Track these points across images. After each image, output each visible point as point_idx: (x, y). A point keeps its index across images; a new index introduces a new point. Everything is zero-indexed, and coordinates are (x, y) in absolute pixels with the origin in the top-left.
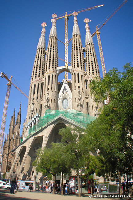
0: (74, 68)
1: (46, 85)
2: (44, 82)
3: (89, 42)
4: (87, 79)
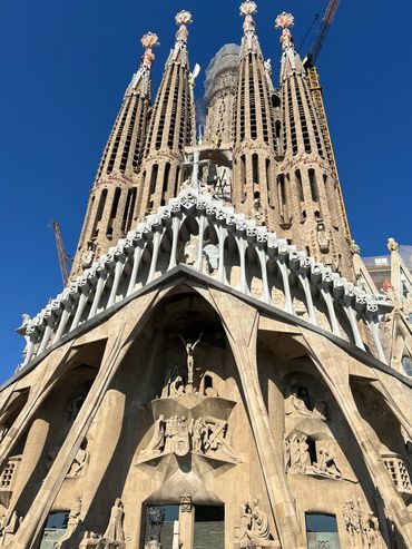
0: (242, 140)
1: (144, 191)
2: (138, 185)
3: (294, 71)
4: (286, 174)
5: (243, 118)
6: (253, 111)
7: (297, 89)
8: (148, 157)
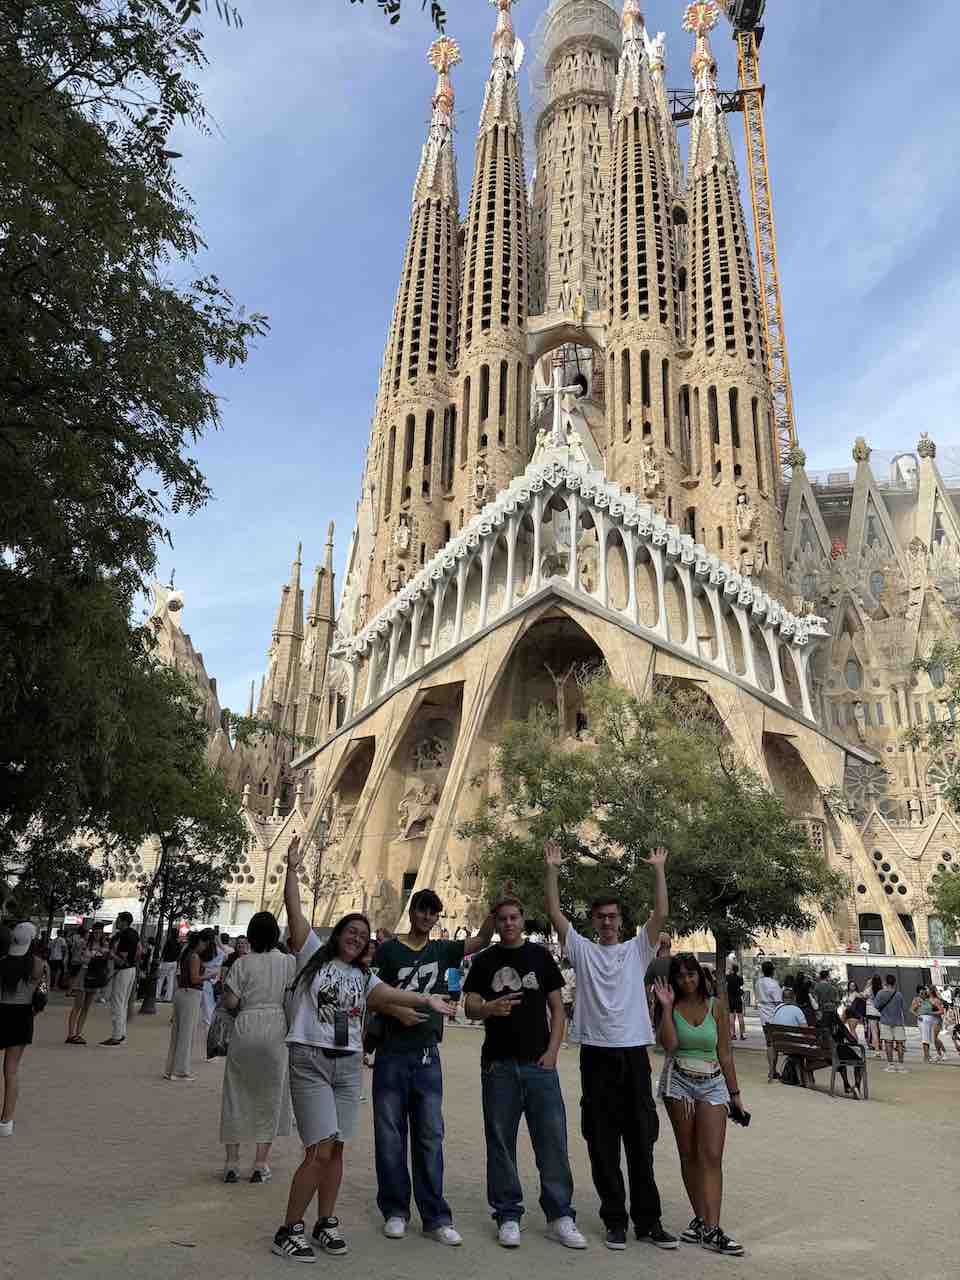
0: (623, 319)
1: (471, 417)
2: (458, 401)
3: (713, 162)
4: (693, 386)
5: (624, 270)
6: (642, 258)
7: (719, 210)
8: (471, 349)
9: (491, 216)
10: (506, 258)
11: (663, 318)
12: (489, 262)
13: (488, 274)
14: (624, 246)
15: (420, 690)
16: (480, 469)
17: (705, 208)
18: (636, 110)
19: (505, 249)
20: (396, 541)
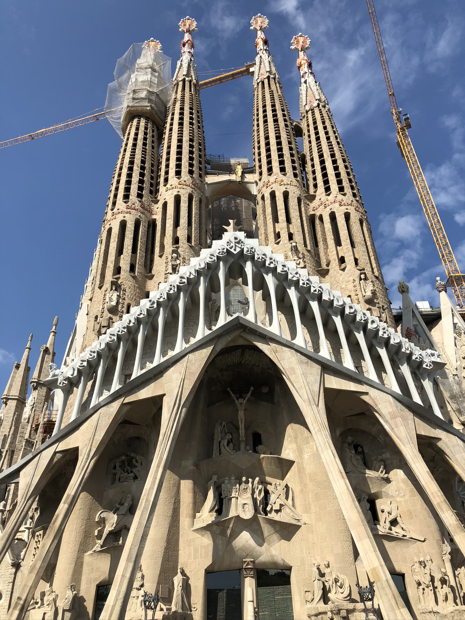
0: (270, 175)
1: (167, 226)
2: (158, 217)
3: (317, 102)
4: (318, 214)
5: (268, 150)
6: (279, 143)
7: (324, 123)
8: (168, 186)
9: (181, 119)
10: (191, 140)
11: (295, 175)
12: (180, 141)
13: (180, 147)
14: (267, 138)
15: (123, 405)
16: (175, 255)
17: (315, 123)
18: (268, 78)
19: (190, 136)
20: (107, 300)
